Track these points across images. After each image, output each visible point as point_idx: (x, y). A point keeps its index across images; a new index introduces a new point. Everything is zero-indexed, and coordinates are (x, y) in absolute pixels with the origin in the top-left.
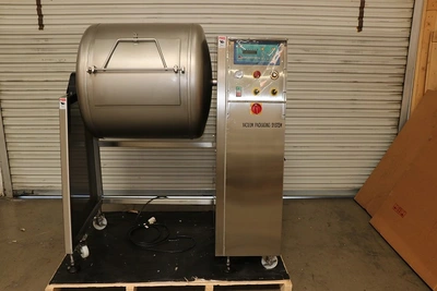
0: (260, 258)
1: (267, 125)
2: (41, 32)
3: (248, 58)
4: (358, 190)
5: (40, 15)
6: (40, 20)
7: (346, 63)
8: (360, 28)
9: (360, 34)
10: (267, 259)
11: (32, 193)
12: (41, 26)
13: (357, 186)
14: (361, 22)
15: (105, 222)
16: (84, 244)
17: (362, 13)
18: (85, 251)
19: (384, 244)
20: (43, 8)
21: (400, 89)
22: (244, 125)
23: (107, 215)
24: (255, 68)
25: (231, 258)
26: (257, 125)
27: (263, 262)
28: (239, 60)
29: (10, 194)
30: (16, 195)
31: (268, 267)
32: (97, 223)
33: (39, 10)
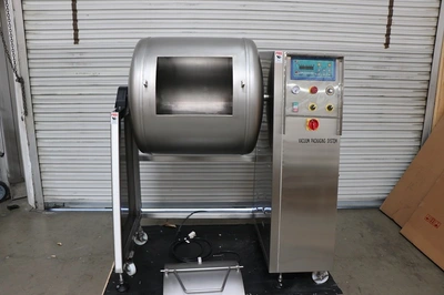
0: (311, 274)
1: (323, 141)
2: (76, 46)
3: (305, 73)
4: (383, 200)
5: (76, 30)
6: (76, 35)
7: (373, 78)
8: (387, 45)
9: (387, 50)
10: (318, 274)
11: (63, 206)
12: (76, 40)
13: (381, 196)
14: (388, 39)
15: (146, 237)
16: (130, 261)
17: (389, 30)
18: (132, 268)
19: (419, 255)
20: (79, 22)
21: (423, 103)
22: (301, 141)
23: (146, 229)
24: (313, 83)
25: (283, 274)
26: (313, 141)
27: (314, 277)
28: (297, 75)
29: (41, 207)
30: (47, 208)
31: (319, 282)
32: (138, 239)
33: (75, 25)
